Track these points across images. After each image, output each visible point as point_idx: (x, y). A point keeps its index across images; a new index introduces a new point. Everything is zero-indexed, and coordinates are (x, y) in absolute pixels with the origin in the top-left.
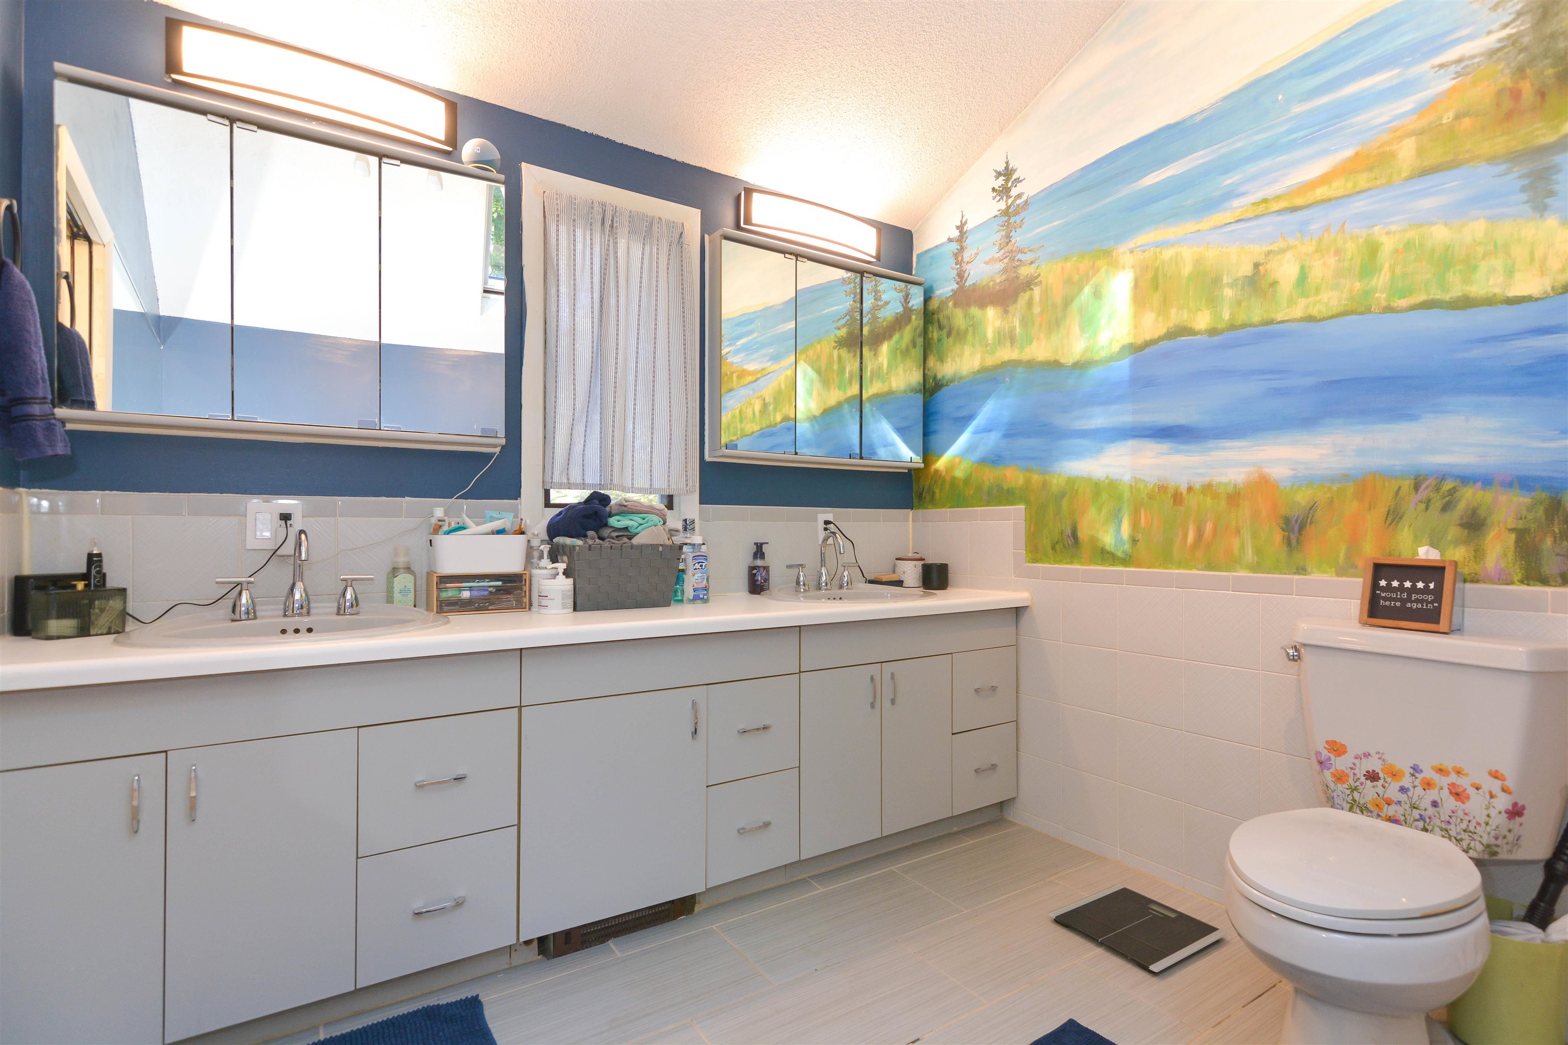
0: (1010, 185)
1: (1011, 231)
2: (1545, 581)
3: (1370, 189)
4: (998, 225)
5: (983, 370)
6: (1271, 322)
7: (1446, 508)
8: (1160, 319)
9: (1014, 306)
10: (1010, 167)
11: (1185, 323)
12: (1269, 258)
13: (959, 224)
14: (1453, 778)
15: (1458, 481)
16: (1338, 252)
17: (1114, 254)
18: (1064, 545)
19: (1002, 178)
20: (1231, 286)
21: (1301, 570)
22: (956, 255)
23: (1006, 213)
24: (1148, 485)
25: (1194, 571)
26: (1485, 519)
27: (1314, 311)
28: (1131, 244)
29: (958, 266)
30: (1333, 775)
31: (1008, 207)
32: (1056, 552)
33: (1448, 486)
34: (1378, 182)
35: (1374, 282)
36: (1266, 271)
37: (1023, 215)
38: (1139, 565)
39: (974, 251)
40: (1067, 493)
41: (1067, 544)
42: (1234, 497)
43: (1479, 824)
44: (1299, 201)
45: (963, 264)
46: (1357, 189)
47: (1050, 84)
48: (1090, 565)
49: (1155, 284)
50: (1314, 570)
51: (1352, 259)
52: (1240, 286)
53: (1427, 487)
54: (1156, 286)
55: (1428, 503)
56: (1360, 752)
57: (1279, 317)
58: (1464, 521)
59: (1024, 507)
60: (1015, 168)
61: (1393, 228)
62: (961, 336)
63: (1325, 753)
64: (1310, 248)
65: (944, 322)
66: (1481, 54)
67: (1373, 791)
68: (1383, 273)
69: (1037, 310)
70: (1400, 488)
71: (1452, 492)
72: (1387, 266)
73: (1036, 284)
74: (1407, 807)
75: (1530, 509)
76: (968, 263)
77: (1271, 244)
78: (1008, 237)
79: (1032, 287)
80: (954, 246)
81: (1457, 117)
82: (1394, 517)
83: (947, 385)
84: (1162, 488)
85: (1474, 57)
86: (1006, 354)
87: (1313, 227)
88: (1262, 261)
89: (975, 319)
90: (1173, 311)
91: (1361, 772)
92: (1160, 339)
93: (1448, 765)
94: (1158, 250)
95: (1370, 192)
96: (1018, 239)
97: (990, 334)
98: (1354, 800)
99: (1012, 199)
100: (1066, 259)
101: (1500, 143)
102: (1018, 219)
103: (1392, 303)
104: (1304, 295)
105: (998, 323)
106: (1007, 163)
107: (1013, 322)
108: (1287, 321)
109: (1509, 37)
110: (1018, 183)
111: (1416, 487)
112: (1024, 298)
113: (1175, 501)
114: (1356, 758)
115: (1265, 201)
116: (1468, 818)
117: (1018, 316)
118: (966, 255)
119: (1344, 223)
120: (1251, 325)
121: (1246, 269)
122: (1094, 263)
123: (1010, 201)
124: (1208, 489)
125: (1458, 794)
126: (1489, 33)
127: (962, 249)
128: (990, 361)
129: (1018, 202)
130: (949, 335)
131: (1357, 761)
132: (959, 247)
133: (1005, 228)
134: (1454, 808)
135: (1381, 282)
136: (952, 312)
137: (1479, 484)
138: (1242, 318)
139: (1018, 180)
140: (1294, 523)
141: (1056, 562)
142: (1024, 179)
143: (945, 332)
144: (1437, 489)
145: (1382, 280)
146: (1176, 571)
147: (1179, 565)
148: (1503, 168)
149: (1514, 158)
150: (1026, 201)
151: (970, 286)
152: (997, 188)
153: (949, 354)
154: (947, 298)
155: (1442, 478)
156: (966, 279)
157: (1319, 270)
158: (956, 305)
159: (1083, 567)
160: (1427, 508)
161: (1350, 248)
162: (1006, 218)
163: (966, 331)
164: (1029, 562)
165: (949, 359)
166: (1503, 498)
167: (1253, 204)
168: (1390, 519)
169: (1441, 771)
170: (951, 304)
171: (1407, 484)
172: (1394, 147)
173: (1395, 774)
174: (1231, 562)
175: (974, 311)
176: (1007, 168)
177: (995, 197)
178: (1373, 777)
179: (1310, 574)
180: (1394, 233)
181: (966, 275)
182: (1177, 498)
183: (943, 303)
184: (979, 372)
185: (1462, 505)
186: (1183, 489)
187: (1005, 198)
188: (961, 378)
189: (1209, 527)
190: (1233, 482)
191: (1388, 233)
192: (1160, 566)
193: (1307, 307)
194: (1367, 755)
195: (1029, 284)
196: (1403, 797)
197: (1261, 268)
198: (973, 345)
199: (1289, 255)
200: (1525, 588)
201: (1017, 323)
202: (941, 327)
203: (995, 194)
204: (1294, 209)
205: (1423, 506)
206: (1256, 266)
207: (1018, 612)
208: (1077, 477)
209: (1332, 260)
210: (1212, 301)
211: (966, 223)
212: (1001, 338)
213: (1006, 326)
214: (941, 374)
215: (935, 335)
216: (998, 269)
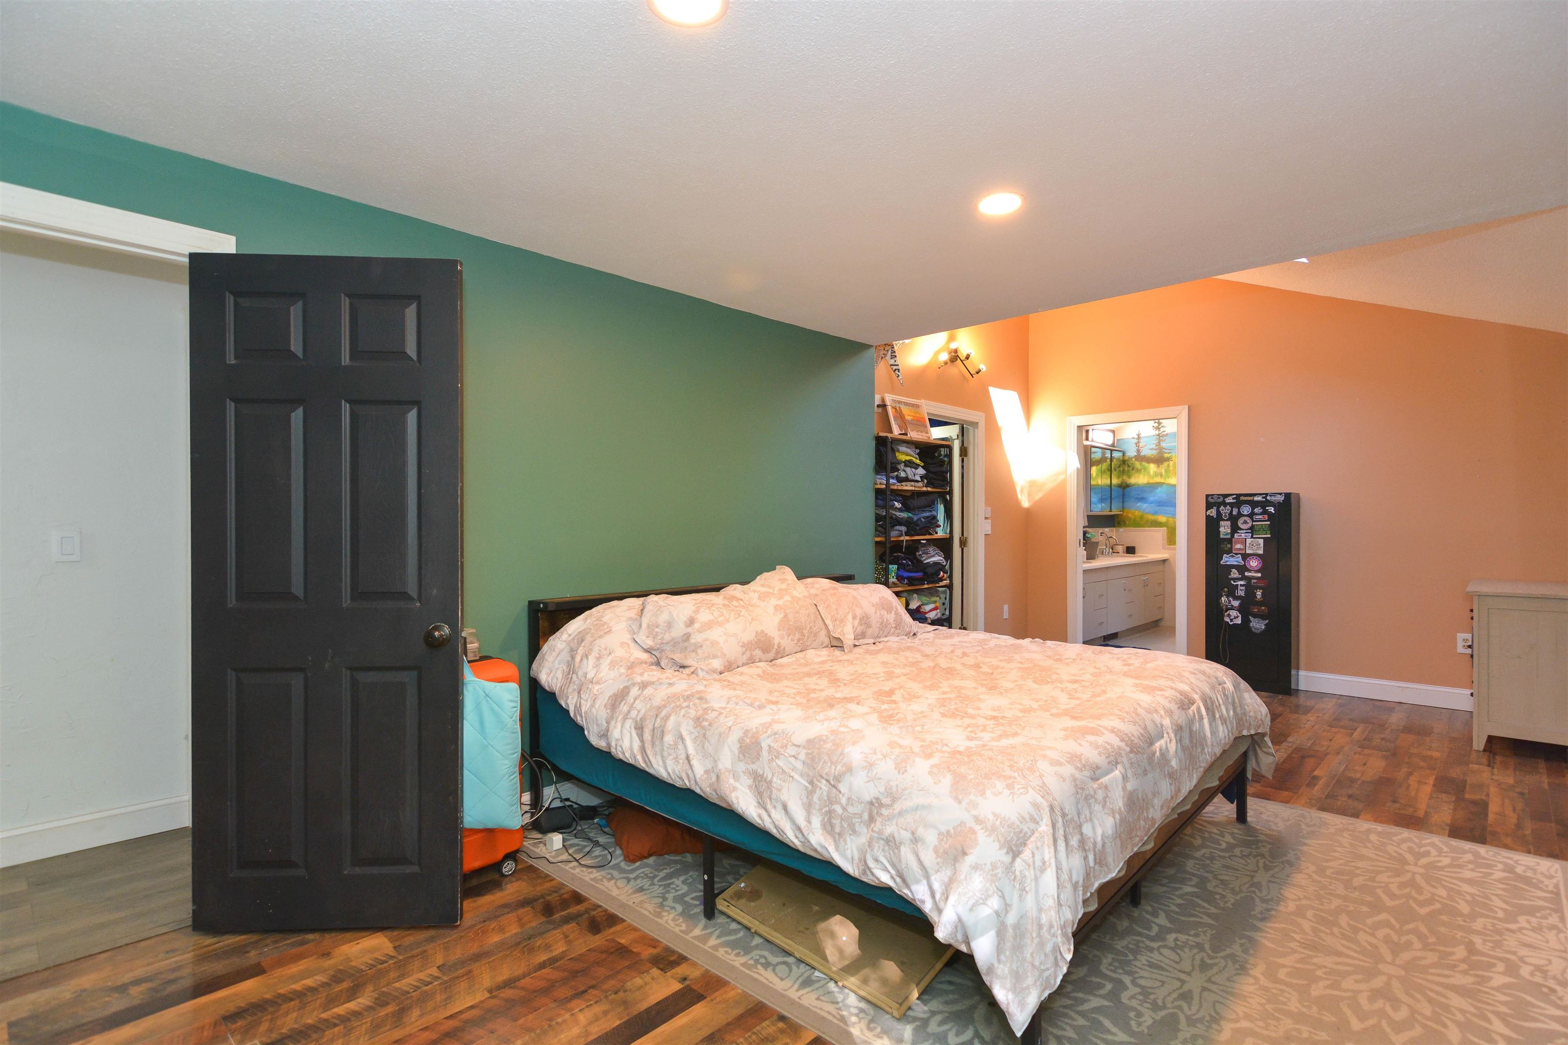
4: (1155, 439)
5: (1148, 484)
9: (1162, 465)
10: (1160, 421)
13: (1138, 434)
19: (1157, 424)
22: (1136, 444)
23: (1159, 435)
45: (1139, 448)
59: (1166, 528)
62: (1138, 471)
65: (1131, 465)
69: (1171, 468)
73: (1171, 460)
76: (1142, 448)
78: (1159, 442)
80: (1136, 441)
86: (1158, 480)
89: (1145, 467)
97: (1151, 472)
99: (1161, 431)
102: (1164, 438)
105: (1155, 469)
110: (1164, 427)
112: (1166, 464)
117: (1163, 469)
118: (1141, 445)
127: (1139, 442)
128: (1151, 481)
129: (1164, 433)
130: (1133, 469)
133: (1158, 440)
136: (1134, 463)
143: (1131, 468)
151: (1143, 455)
153: (1133, 476)
154: (1132, 458)
156: (1141, 453)
158: (1136, 460)
162: (1158, 438)
163: (1141, 470)
164: (1168, 544)
165: (1133, 478)
170: (1134, 460)
175: (1144, 463)
181: (1141, 451)
183: (1130, 459)
187: (1158, 430)
188: (1138, 485)
195: (1168, 459)
198: (1144, 475)
201: (1163, 471)
202: (1129, 466)
203: (1154, 428)
207: (1164, 561)
211: (1141, 434)
212: (1156, 474)
213: (1159, 471)
214: (1128, 482)
215: (1126, 469)
216: (1155, 452)
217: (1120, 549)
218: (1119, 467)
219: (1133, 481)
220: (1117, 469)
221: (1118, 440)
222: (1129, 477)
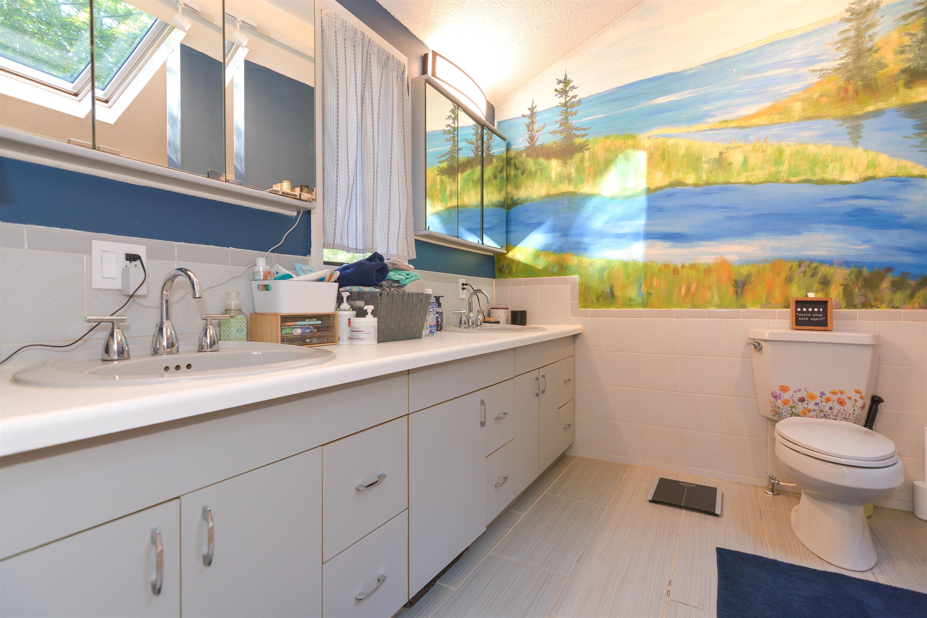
0: (567, 89)
1: (569, 116)
2: (855, 307)
3: (779, 123)
4: (559, 112)
5: (548, 196)
6: (729, 183)
7: (813, 275)
8: (666, 176)
9: (571, 160)
10: (568, 79)
11: (681, 180)
12: (727, 150)
13: (531, 107)
14: (839, 395)
15: (819, 263)
16: (763, 152)
17: (638, 138)
18: (605, 298)
19: (562, 84)
20: (708, 162)
21: (743, 306)
22: (528, 126)
23: (565, 105)
24: (658, 264)
25: (685, 309)
26: (830, 280)
27: (751, 180)
28: (649, 134)
29: (530, 133)
30: (783, 402)
31: (566, 102)
32: (599, 301)
33: (814, 265)
34: (784, 121)
35: (781, 168)
36: (726, 157)
37: (577, 108)
38: (652, 307)
39: (542, 125)
40: (607, 268)
41: (606, 297)
42: (708, 271)
43: (850, 414)
44: (744, 124)
45: (533, 132)
46: (773, 123)
47: (596, 35)
48: (622, 308)
49: (663, 157)
50: (750, 306)
51: (770, 156)
52: (712, 163)
53: (805, 266)
54: (664, 159)
55: (805, 273)
56: (796, 389)
57: (733, 180)
58: (821, 281)
59: (578, 276)
60: (571, 80)
61: (790, 143)
62: (532, 175)
63: (778, 392)
64: (749, 148)
65: (519, 165)
66: (831, 69)
67: (802, 406)
68: (785, 164)
69: (587, 164)
70: (792, 266)
71: (816, 268)
72: (787, 161)
73: (587, 150)
74: (818, 412)
75: (849, 275)
76: (537, 131)
77: (729, 144)
78: (566, 119)
79: (584, 150)
80: (527, 120)
81: (821, 96)
82: (789, 279)
83: (521, 203)
84: (667, 266)
85: (828, 70)
86: (565, 188)
87: (751, 138)
88: (724, 152)
89: (543, 165)
90: (674, 173)
91: (796, 399)
92: (666, 187)
93: (837, 390)
94: (665, 139)
95: (779, 125)
96: (573, 122)
97: (553, 175)
98: (793, 412)
99: (569, 98)
100: (608, 137)
101: (839, 111)
102: (573, 110)
103: (789, 179)
104: (746, 170)
105: (559, 169)
106: (566, 76)
107: (570, 169)
108: (737, 183)
109: (843, 64)
110: (574, 89)
111: (800, 266)
112: (577, 157)
113: (674, 273)
114: (794, 392)
115: (726, 121)
116: (845, 412)
117: (574, 167)
118: (536, 127)
119: (767, 138)
120: (717, 183)
121: (716, 155)
122: (625, 141)
123: (568, 99)
124: (693, 266)
125: (841, 402)
126: (835, 60)
127: (532, 123)
128: (553, 191)
129: (574, 100)
130: (523, 173)
131: (795, 394)
132: (530, 121)
133: (564, 114)
134: (839, 409)
135: (784, 168)
136: (525, 160)
137: (828, 265)
138: (713, 179)
139: (573, 87)
140: (740, 283)
141: (599, 307)
142: (578, 87)
143: (519, 172)
144: (809, 266)
145: (784, 167)
146: (674, 309)
147: (676, 306)
148: (839, 123)
149: (845, 119)
150: (579, 100)
151: (538, 145)
152: (558, 89)
153: (523, 185)
154: (521, 151)
155: (812, 261)
156: (536, 141)
157: (753, 160)
158: (528, 156)
159: (617, 309)
160: (804, 276)
161: (769, 150)
162: (565, 108)
163: (536, 172)
164: (581, 308)
165: (523, 188)
166: (838, 271)
167: (719, 122)
168: (787, 281)
169: (834, 393)
170: (524, 155)
171: (795, 265)
172: (791, 105)
173: (812, 397)
174: (706, 303)
175: (542, 160)
176: (565, 79)
177: (557, 95)
178: (802, 400)
179: (747, 308)
180: (791, 146)
181: (536, 139)
182: (676, 271)
183: (519, 154)
184: (545, 197)
185: (820, 274)
186: (679, 266)
187: (564, 96)
188: (532, 200)
189: (693, 286)
190: (707, 263)
191: (788, 146)
192: (665, 307)
193: (747, 177)
194: (799, 390)
195: (581, 148)
196: (816, 408)
197: (723, 155)
198: (541, 181)
199: (738, 150)
200: (847, 310)
201: (573, 171)
202: (516, 168)
203: (557, 93)
204: (741, 128)
205: (803, 274)
206: (721, 154)
207: (575, 337)
208: (613, 260)
209: (760, 155)
210: (696, 169)
211: (535, 107)
212: (561, 178)
213: (565, 171)
214: (515, 198)
215: (512, 172)
216: (558, 137)
217: (502, 315)
218: (501, 171)
219: (522, 194)
220: (499, 176)
221: (499, 123)
222: (517, 188)
